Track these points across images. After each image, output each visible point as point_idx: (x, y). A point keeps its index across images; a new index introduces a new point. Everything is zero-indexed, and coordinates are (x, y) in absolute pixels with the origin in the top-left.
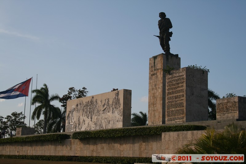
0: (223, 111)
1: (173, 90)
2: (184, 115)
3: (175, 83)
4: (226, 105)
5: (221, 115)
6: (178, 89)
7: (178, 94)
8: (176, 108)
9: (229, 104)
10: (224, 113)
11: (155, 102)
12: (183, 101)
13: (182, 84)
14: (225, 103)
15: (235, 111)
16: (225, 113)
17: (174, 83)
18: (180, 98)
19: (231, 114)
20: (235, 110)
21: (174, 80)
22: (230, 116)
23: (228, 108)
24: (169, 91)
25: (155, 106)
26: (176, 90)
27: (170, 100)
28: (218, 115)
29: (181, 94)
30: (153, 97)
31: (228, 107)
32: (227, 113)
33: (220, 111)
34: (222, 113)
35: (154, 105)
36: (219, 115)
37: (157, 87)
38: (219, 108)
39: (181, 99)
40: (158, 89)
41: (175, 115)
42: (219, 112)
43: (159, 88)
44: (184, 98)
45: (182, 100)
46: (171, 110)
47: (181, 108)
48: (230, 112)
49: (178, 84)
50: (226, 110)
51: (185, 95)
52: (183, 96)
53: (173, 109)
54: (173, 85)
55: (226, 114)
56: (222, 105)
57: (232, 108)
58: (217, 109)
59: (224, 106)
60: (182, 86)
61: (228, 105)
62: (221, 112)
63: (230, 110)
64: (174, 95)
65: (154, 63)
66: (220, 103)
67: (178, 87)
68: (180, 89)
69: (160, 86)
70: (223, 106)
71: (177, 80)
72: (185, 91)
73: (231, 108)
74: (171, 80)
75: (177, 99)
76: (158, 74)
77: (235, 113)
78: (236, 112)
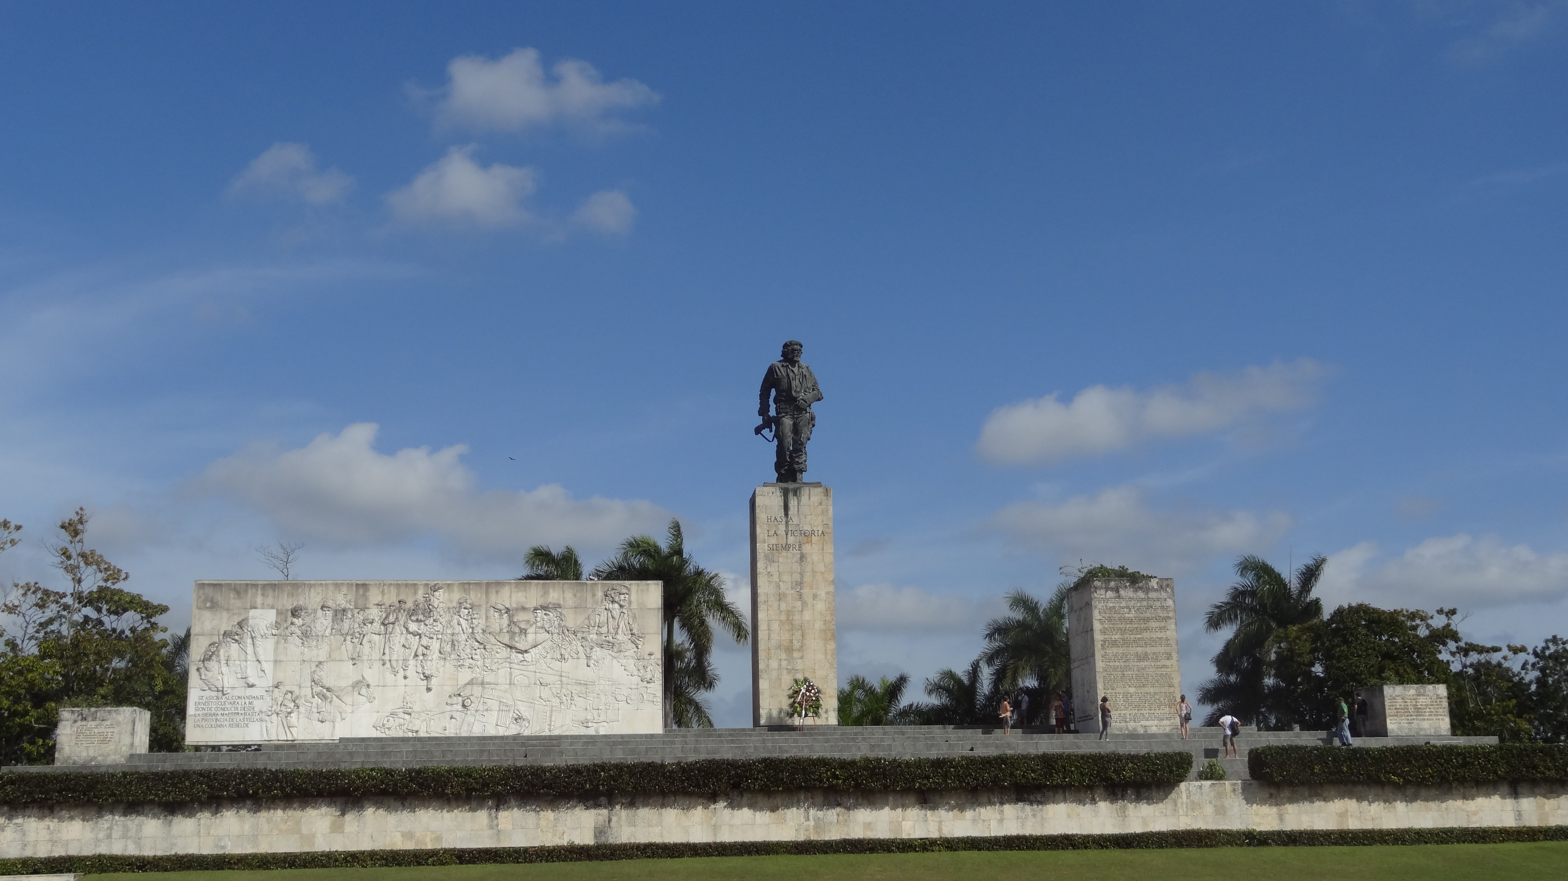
0: (1406, 714)
1: (1129, 636)
3: (1130, 615)
4: (1413, 701)
5: (1400, 724)
6: (1146, 635)
7: (1149, 650)
8: (1144, 686)
9: (1424, 700)
10: (1410, 718)
11: (796, 645)
12: (1168, 670)
13: (1163, 624)
14: (1412, 698)
15: (1440, 717)
16: (1414, 719)
17: (1127, 615)
18: (1157, 660)
19: (1430, 721)
20: (1441, 715)
21: (1127, 607)
22: (1426, 727)
23: (1420, 708)
25: (796, 655)
26: (1139, 636)
27: (1117, 664)
28: (1393, 722)
29: (1161, 649)
30: (781, 623)
32: (1417, 720)
34: (1403, 718)
35: (789, 650)
36: (1395, 723)
37: (806, 591)
38: (1393, 706)
39: (1159, 664)
40: (809, 599)
41: (1138, 708)
42: (1395, 716)
43: (815, 596)
44: (1175, 663)
47: (1166, 689)
48: (1425, 718)
49: (1147, 620)
50: (1414, 712)
52: (1169, 657)
53: (1132, 690)
54: (1122, 620)
55: (1415, 721)
56: (1403, 699)
57: (1432, 710)
58: (1389, 709)
59: (1409, 704)
61: (1420, 701)
62: (1402, 716)
63: (1425, 712)
64: (1133, 650)
65: (786, 508)
66: (1398, 696)
67: (1146, 629)
68: (1154, 635)
69: (822, 594)
70: (1406, 702)
73: (1428, 710)
75: (1146, 663)
76: (807, 548)
77: (1441, 722)
78: (1443, 720)
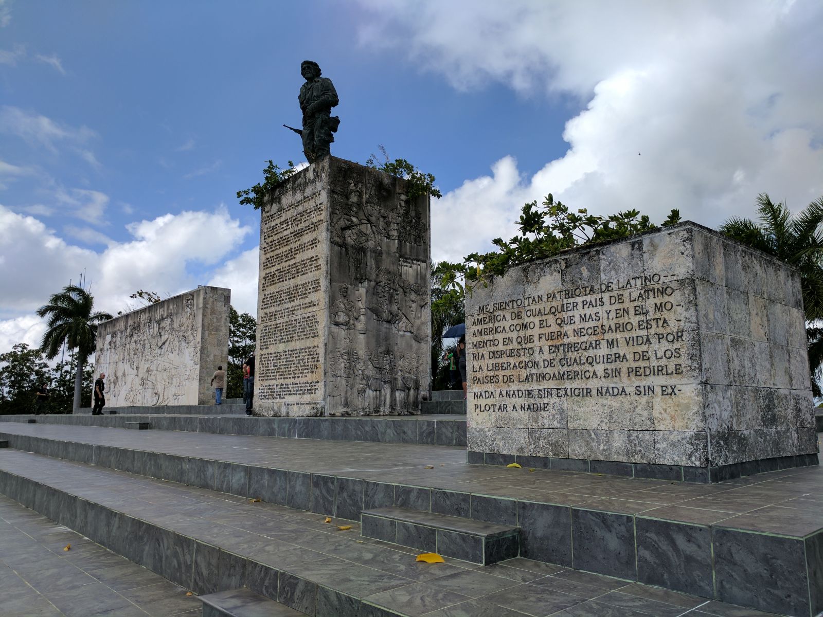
0: (524, 373)
1: (283, 265)
2: (319, 374)
3: (287, 232)
4: (551, 319)
5: (503, 408)
6: (300, 257)
7: (300, 280)
8: (291, 340)
9: (589, 311)
10: (535, 387)
12: (315, 309)
13: (314, 235)
14: (546, 306)
16: (548, 392)
17: (285, 233)
18: (304, 295)
19: (614, 403)
20: (660, 371)
21: (286, 221)
22: (593, 423)
23: (573, 347)
24: (268, 271)
26: (293, 262)
28: (482, 402)
29: (310, 277)
31: (572, 339)
32: (562, 393)
33: (496, 367)
34: (514, 387)
36: (487, 408)
38: (485, 343)
39: (307, 300)
41: (285, 375)
42: (490, 380)
44: (321, 297)
45: (313, 304)
46: (272, 349)
47: (308, 343)
48: (593, 384)
49: (299, 234)
50: (550, 363)
51: (324, 283)
52: (316, 286)
53: (281, 347)
54: (285, 241)
55: (554, 400)
56: (518, 316)
57: (622, 350)
58: (475, 357)
59: (536, 332)
60: (314, 242)
61: (576, 314)
62: (509, 380)
63: (591, 361)
66: (501, 307)
67: (300, 248)
68: (305, 255)
70: (525, 326)
71: (295, 220)
72: (322, 262)
73: (604, 350)
74: (278, 222)
75: (295, 303)
77: (658, 400)
78: (669, 392)
